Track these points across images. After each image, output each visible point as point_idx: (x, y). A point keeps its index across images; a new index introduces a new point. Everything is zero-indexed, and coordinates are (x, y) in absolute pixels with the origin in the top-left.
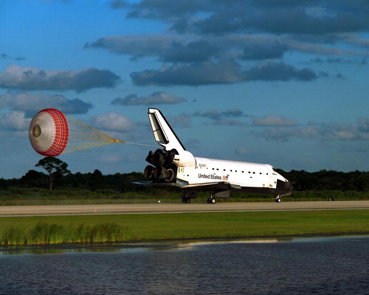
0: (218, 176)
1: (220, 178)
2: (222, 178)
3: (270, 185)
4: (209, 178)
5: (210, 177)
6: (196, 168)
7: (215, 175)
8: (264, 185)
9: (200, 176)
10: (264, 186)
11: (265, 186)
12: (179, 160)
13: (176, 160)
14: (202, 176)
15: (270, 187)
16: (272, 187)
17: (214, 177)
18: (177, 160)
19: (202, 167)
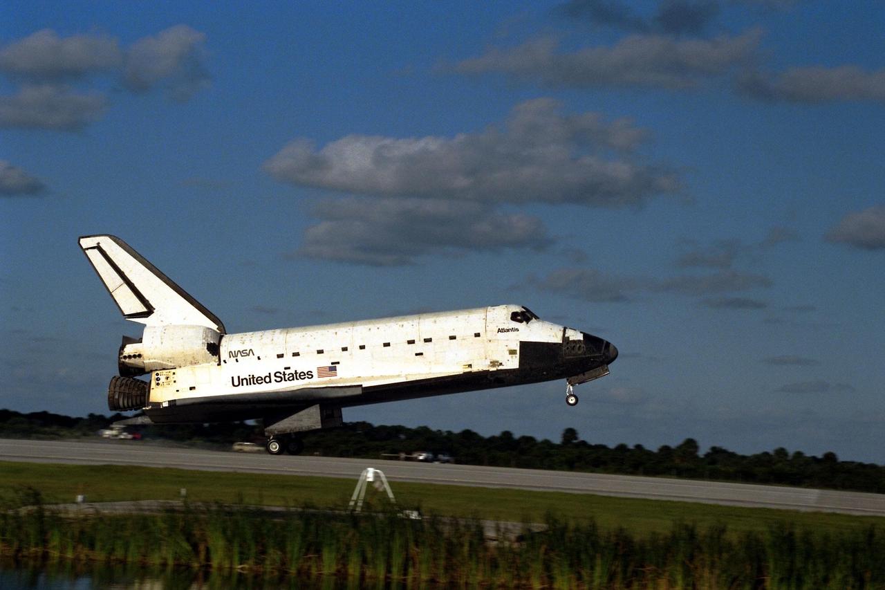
0: (299, 372)
1: (310, 375)
2: (315, 374)
3: (493, 363)
4: (270, 382)
5: (273, 378)
6: (219, 364)
7: (287, 372)
8: (470, 366)
9: (236, 383)
10: (469, 370)
11: (475, 369)
12: (140, 356)
13: (130, 357)
14: (245, 381)
15: (494, 369)
16: (501, 368)
17: (287, 377)
18: (135, 356)
19: (239, 357)
